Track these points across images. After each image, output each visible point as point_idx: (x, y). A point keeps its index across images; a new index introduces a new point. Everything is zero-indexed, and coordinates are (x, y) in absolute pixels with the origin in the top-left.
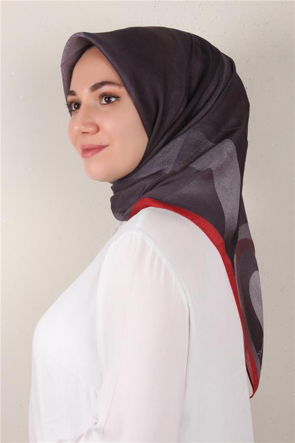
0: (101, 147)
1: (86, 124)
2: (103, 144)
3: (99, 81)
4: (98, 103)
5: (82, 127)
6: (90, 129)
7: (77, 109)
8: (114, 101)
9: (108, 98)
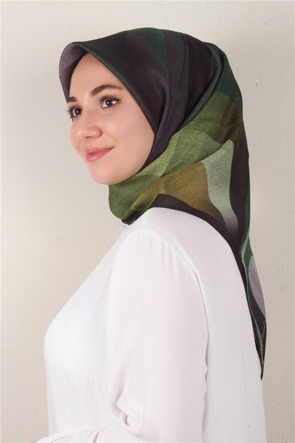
1: (88, 129)
3: (99, 85)
6: (94, 133)
7: (78, 114)
8: (116, 104)
9: (109, 101)
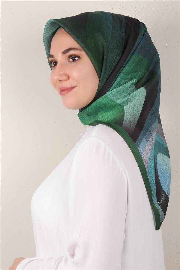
0: (72, 88)
1: (61, 75)
2: (73, 86)
3: (67, 48)
4: (68, 61)
5: (59, 77)
6: (65, 78)
7: (55, 65)
8: (78, 60)
9: (74, 58)
